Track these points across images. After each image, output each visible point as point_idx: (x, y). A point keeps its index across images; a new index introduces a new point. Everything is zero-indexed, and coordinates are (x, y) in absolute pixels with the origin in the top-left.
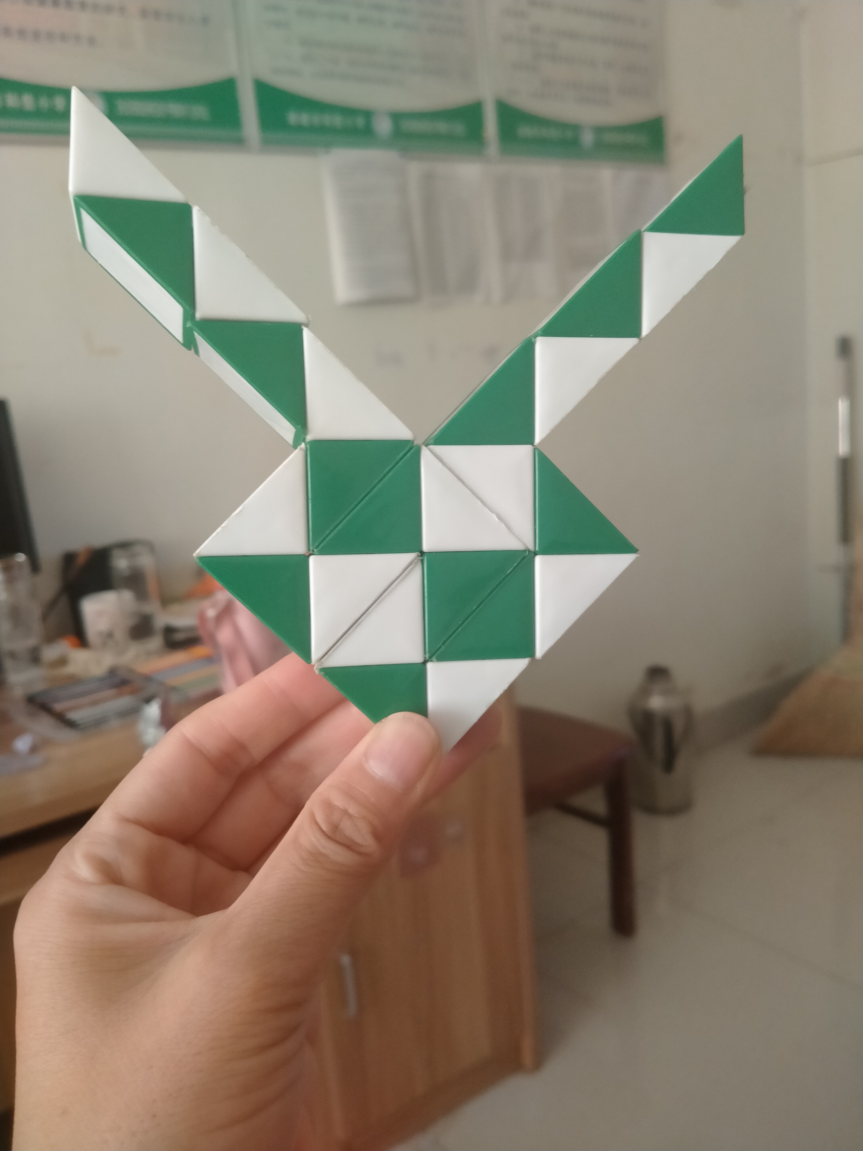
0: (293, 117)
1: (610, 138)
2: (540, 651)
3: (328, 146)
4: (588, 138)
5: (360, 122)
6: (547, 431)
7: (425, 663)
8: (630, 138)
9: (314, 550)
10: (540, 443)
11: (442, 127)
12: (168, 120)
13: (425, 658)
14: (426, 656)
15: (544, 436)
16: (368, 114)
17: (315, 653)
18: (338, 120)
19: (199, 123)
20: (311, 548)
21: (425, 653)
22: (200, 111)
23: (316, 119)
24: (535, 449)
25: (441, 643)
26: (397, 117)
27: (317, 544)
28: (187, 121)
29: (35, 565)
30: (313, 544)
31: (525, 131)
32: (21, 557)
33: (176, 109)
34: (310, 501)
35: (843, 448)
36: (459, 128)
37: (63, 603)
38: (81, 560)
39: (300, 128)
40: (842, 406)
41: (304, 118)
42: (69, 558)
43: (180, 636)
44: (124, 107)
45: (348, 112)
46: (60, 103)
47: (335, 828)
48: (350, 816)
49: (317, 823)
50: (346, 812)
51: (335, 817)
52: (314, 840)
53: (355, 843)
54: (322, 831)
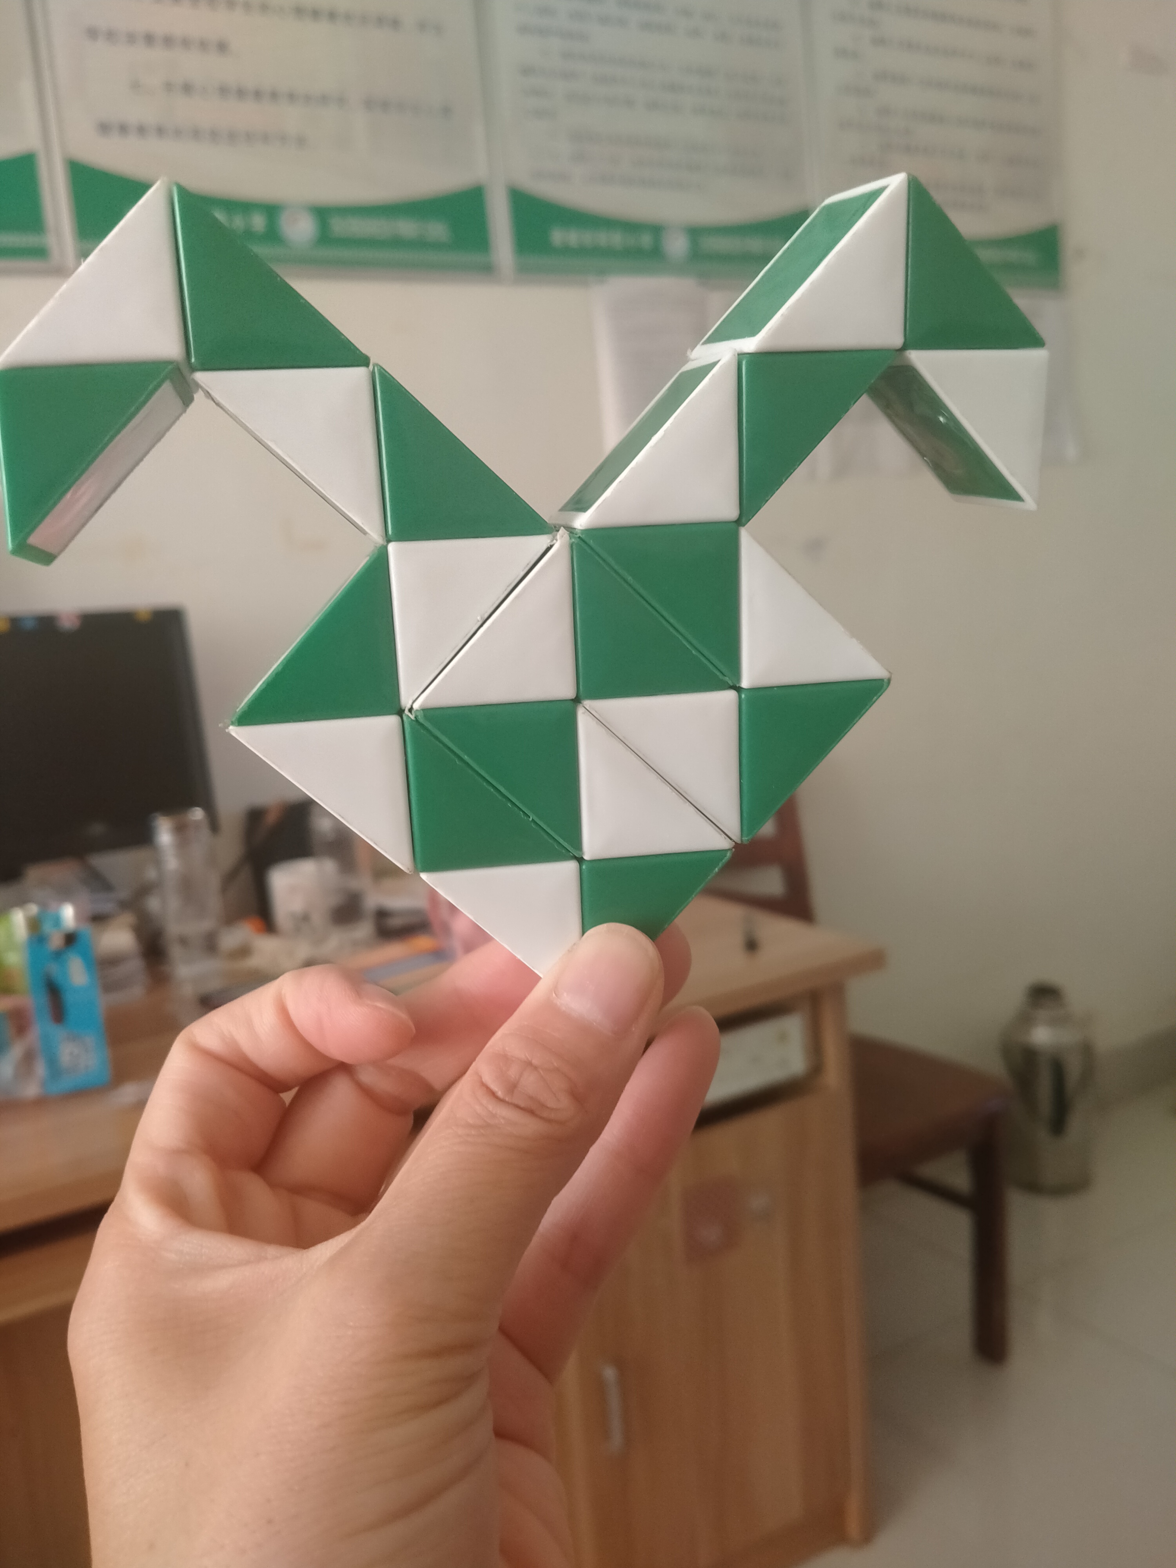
0: (558, 236)
3: (602, 273)
5: (646, 240)
8: (1013, 255)
12: (397, 242)
16: (657, 230)
18: (617, 239)
19: (436, 246)
22: (438, 230)
23: (589, 237)
26: (695, 232)
28: (420, 244)
29: (214, 824)
32: (198, 814)
33: (407, 228)
37: (246, 875)
38: (271, 819)
39: (566, 251)
41: (572, 237)
42: (255, 816)
43: (395, 922)
44: (339, 226)
45: (631, 227)
46: (258, 222)
47: (512, 1087)
48: (536, 1068)
49: (484, 1085)
50: (529, 1064)
51: (513, 1072)
52: (478, 1108)
53: (543, 1106)
54: (493, 1094)
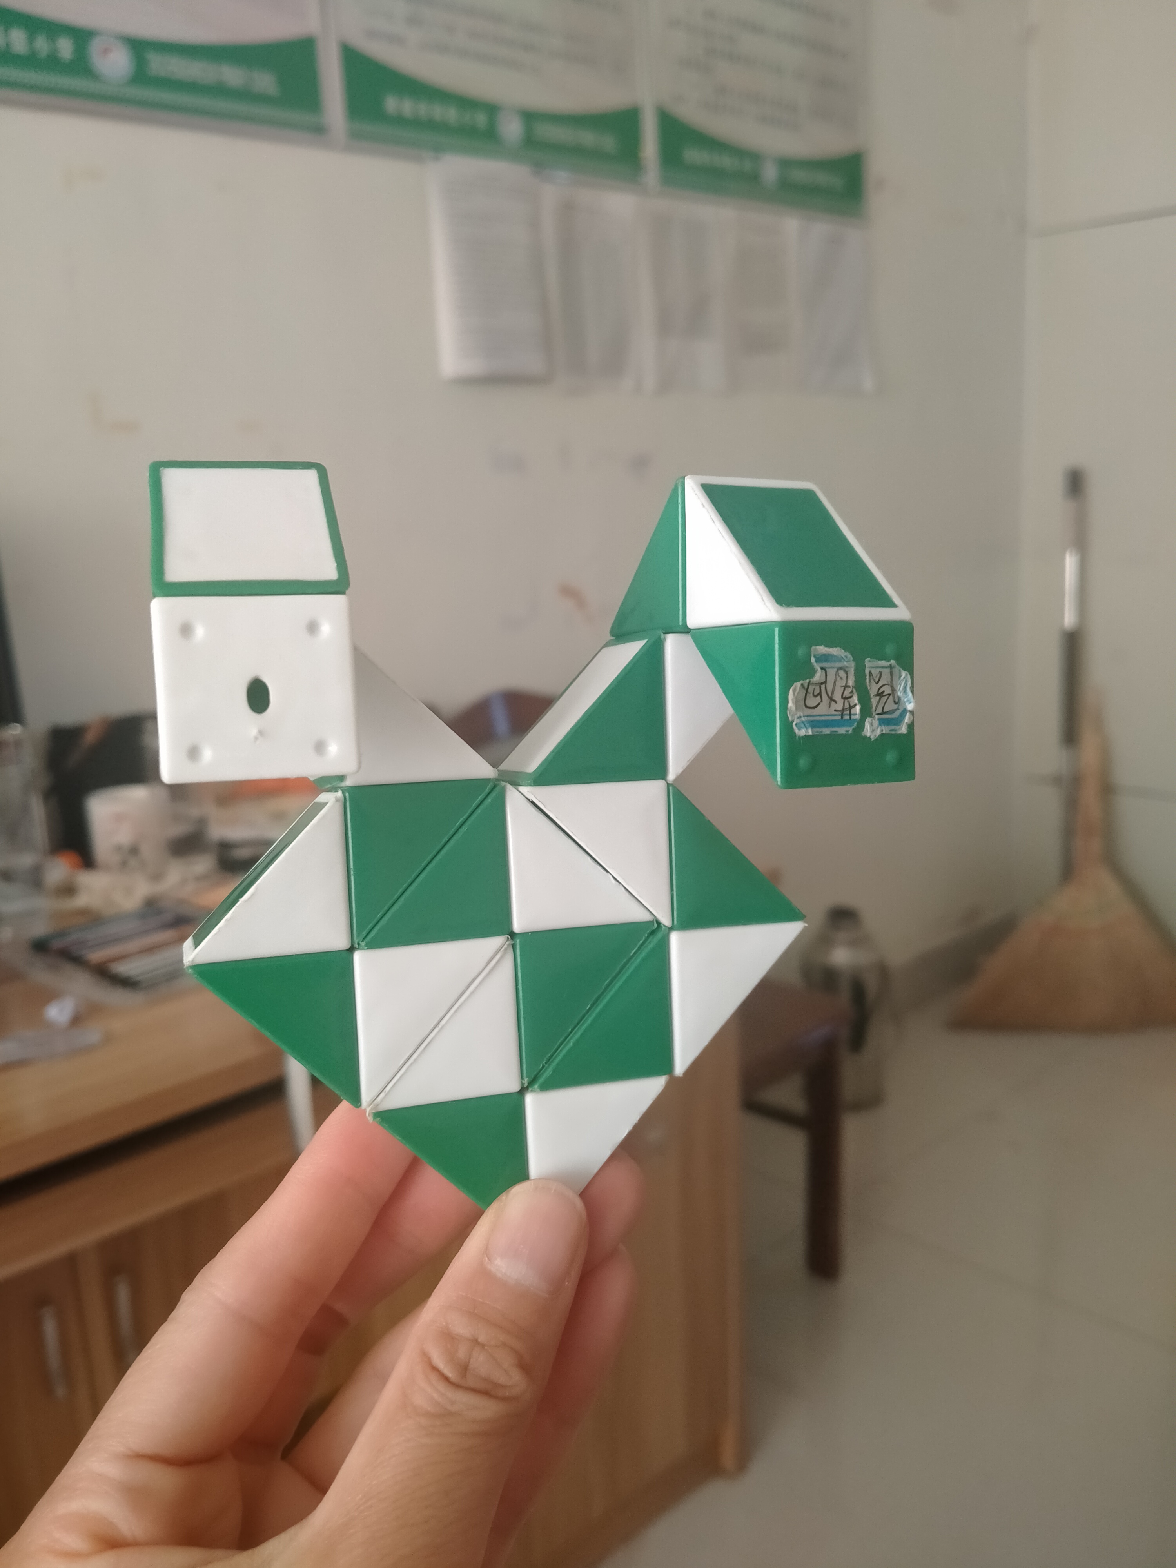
0: (391, 104)
1: (799, 176)
2: (680, 1066)
3: (438, 150)
4: (770, 173)
5: (481, 119)
6: (684, 764)
7: (523, 1091)
8: (822, 178)
9: (360, 943)
10: (676, 780)
11: (588, 138)
12: (220, 90)
13: (523, 1084)
14: (523, 1082)
15: (680, 770)
16: (492, 109)
17: (366, 1093)
18: (451, 114)
19: (263, 98)
20: (356, 941)
21: (522, 1078)
22: (265, 81)
23: (423, 109)
24: (668, 785)
25: (545, 1062)
26: (530, 117)
27: (364, 933)
28: (245, 95)
30: (358, 936)
31: (693, 155)
33: (232, 75)
34: (352, 872)
35: (1069, 619)
36: (609, 142)
38: (93, 735)
39: (400, 121)
40: (1070, 562)
41: (407, 107)
43: (241, 854)
44: (158, 64)
45: (466, 103)
46: (65, 48)
47: (464, 1369)
48: (483, 1346)
49: (435, 1369)
50: (475, 1342)
51: (462, 1353)
52: (435, 1396)
53: (496, 1385)
54: (446, 1379)
